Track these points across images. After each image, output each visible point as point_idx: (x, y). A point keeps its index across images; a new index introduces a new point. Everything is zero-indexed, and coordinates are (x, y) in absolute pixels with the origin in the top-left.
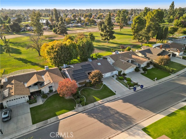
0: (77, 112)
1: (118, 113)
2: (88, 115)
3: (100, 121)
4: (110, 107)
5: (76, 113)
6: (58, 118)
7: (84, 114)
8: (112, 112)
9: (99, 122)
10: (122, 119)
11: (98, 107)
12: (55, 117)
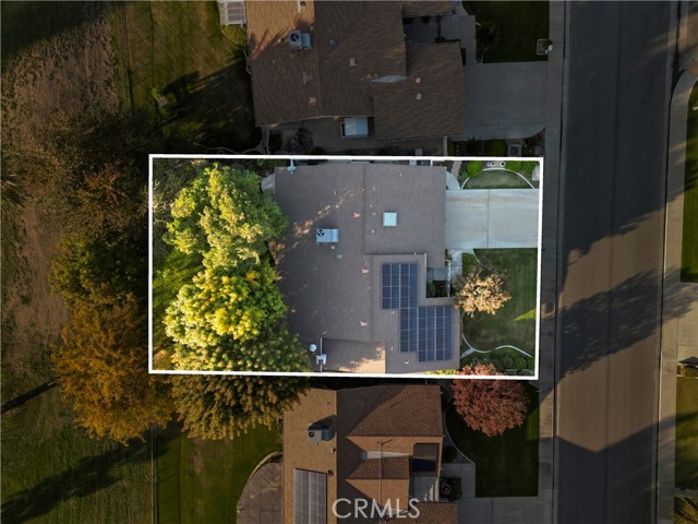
0: (550, 390)
1: (610, 296)
2: (575, 368)
3: (608, 353)
4: (582, 302)
5: (552, 392)
6: (549, 438)
7: (567, 375)
8: (601, 309)
9: (612, 356)
10: (633, 300)
11: (563, 329)
12: (541, 445)
